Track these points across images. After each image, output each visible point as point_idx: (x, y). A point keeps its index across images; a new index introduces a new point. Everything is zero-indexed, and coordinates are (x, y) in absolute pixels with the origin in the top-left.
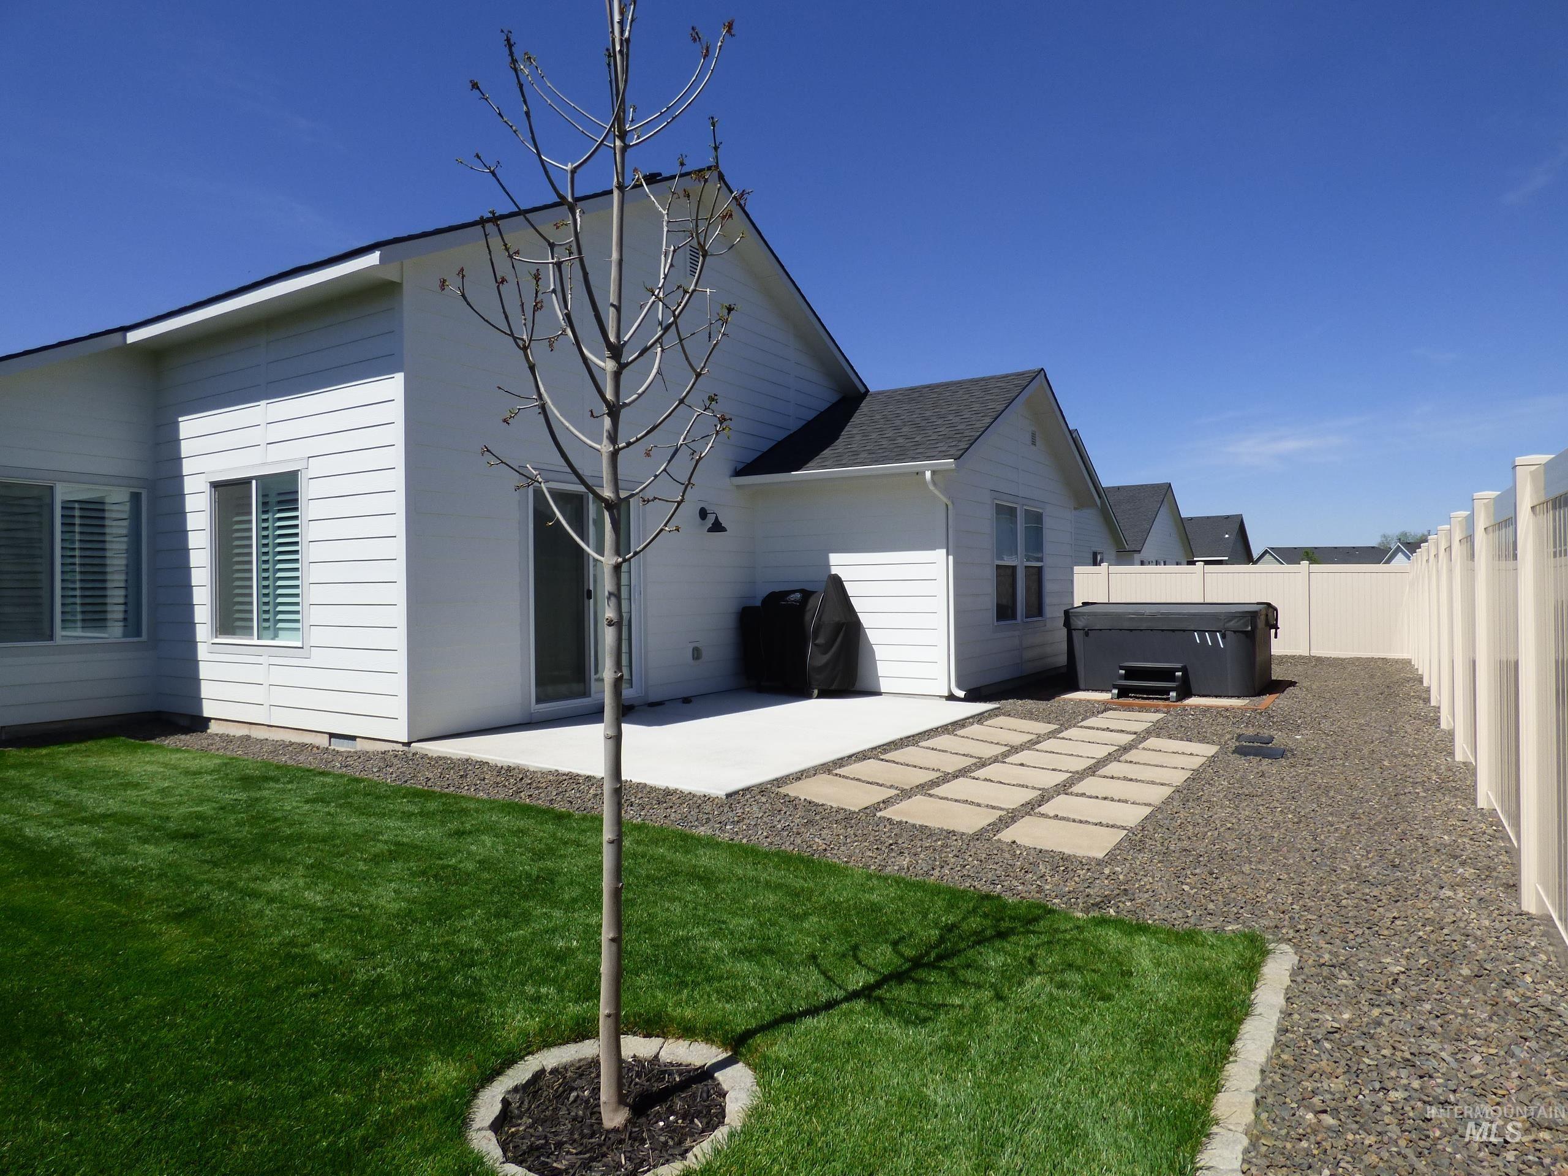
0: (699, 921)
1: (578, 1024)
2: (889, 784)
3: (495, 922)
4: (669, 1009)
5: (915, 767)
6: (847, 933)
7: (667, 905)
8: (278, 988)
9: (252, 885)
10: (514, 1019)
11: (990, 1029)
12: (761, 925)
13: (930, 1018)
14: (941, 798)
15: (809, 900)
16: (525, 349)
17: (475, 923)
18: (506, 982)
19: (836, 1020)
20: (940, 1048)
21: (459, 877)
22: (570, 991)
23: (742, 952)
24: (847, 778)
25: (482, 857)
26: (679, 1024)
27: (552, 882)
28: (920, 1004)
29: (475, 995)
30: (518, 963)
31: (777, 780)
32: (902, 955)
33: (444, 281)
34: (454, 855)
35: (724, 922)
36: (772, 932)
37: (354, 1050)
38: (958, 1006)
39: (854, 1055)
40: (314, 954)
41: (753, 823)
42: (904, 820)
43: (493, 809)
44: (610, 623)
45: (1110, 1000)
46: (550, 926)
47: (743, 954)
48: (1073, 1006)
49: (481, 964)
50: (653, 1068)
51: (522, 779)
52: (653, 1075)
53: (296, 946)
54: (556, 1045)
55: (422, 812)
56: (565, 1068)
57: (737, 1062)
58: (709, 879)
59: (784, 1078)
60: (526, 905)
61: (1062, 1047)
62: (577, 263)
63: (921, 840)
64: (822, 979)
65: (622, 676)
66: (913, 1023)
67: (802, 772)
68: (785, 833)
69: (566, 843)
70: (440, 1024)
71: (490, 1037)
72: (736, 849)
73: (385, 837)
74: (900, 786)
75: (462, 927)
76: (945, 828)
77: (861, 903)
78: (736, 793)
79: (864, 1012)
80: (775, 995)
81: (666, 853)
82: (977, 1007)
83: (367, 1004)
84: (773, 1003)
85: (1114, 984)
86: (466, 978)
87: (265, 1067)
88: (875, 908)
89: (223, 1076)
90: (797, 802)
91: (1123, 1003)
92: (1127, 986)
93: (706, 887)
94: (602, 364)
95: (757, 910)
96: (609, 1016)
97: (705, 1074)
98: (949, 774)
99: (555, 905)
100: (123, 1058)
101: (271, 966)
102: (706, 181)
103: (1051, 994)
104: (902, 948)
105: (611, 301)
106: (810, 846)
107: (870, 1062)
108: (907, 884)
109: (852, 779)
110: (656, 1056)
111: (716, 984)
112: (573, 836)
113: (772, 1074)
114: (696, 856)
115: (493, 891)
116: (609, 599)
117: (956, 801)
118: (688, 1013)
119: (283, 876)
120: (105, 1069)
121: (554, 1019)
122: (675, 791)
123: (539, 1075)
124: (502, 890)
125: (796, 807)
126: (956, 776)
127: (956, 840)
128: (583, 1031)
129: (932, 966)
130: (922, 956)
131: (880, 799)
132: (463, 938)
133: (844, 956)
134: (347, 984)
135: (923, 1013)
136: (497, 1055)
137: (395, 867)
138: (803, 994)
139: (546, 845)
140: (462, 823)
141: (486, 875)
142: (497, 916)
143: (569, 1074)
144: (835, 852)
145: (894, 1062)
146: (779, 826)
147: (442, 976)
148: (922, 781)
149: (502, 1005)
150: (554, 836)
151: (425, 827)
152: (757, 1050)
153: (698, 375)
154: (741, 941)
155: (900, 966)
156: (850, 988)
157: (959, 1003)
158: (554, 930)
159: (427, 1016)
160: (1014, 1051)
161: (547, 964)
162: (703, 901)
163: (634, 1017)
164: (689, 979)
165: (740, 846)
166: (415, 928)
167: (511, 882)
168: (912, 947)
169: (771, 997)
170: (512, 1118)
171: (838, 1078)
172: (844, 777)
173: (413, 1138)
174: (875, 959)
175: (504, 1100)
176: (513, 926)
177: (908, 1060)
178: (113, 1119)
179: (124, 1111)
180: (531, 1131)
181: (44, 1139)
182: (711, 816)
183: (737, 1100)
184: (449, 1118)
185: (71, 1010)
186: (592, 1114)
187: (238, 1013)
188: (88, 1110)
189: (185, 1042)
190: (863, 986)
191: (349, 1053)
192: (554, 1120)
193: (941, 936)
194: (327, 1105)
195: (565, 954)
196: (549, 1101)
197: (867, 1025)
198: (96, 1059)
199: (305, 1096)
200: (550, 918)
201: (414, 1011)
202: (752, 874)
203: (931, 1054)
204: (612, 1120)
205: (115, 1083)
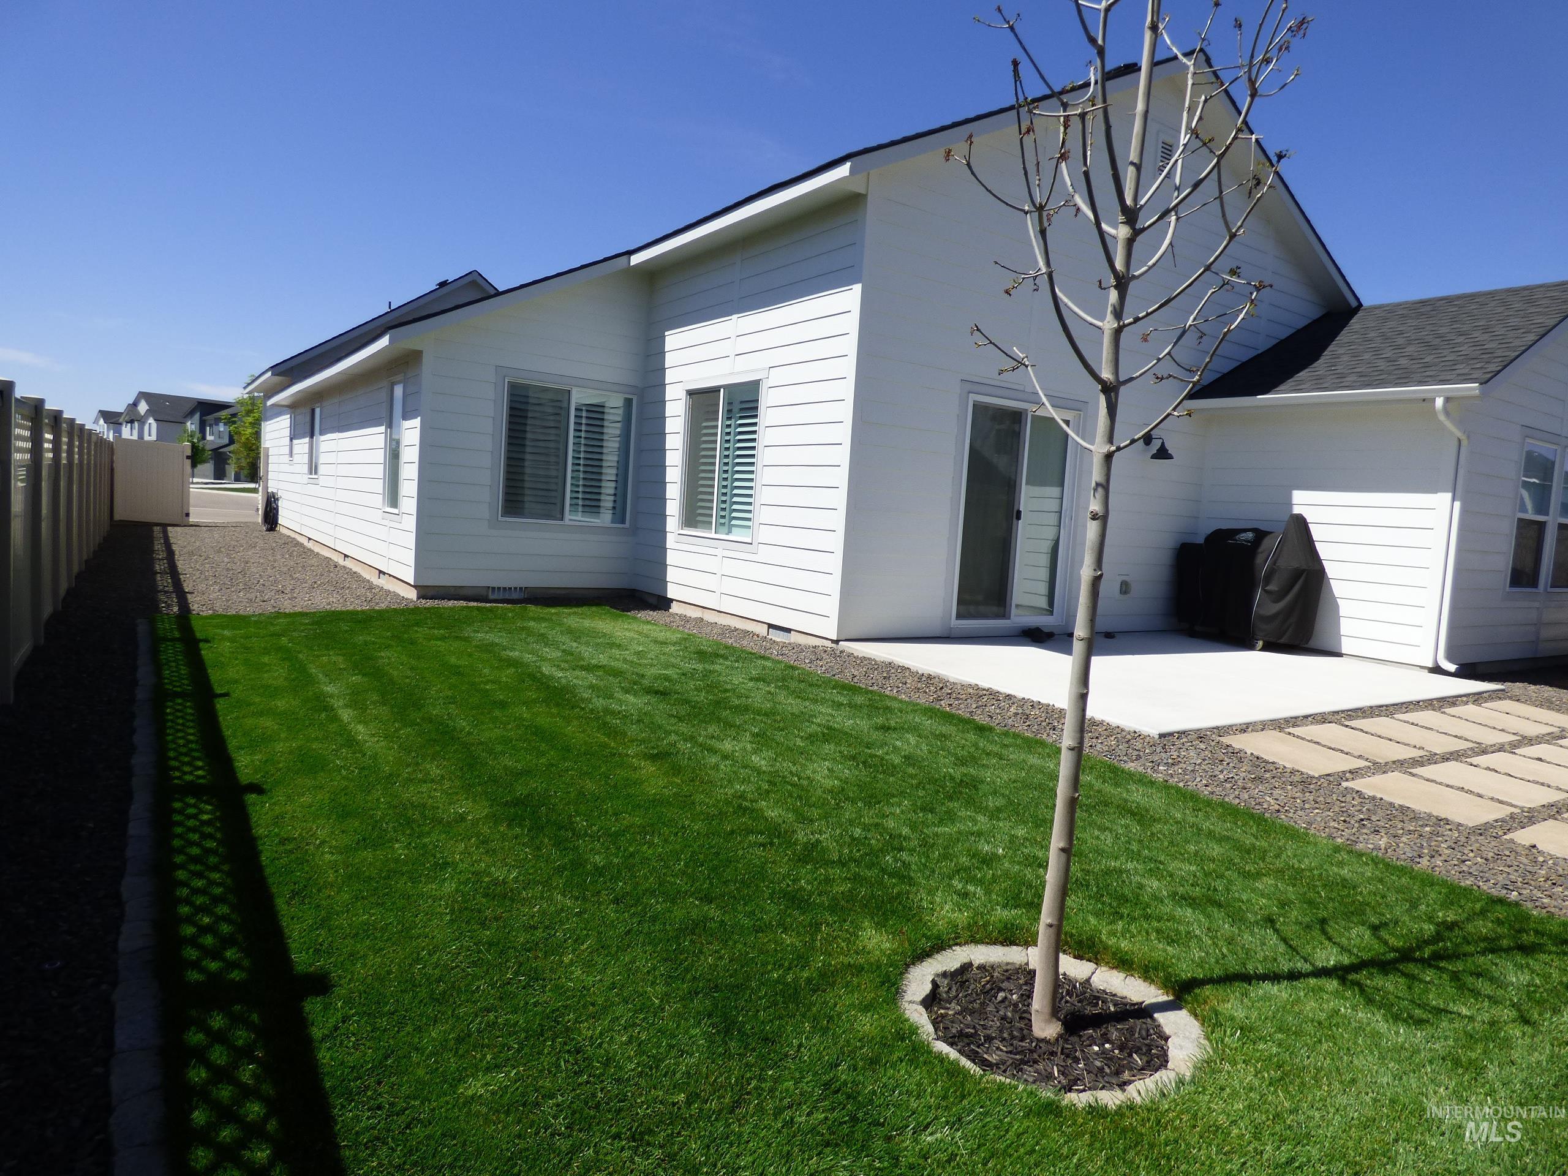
0: (1133, 856)
1: (1005, 927)
2: (1357, 754)
3: (921, 815)
4: (1104, 938)
5: (1390, 740)
6: (1311, 903)
7: (1096, 833)
8: (732, 832)
9: (709, 742)
10: (942, 909)
11: (1515, 1055)
12: (1206, 875)
13: (1428, 1021)
14: (1428, 780)
15: (1263, 859)
16: (1040, 208)
17: (902, 812)
18: (933, 872)
19: (1302, 994)
20: (1443, 1059)
21: (891, 770)
22: (998, 895)
23: (1183, 897)
24: (1303, 739)
25: (907, 753)
26: (1114, 954)
27: (977, 789)
28: (1412, 1001)
29: (905, 877)
30: (945, 857)
31: (1217, 728)
32: (1386, 943)
33: (950, 151)
34: (881, 746)
35: (1161, 862)
36: (1220, 885)
37: (795, 900)
38: (1466, 1016)
39: (1327, 1038)
40: (761, 810)
41: (1190, 768)
42: (1379, 796)
43: (916, 711)
44: (1094, 517)
46: (975, 829)
47: (1185, 899)
49: (909, 850)
50: (1085, 991)
51: (942, 688)
52: (1085, 997)
53: (745, 799)
54: (983, 943)
55: (850, 703)
56: (992, 967)
57: (1180, 1009)
58: (1142, 816)
59: (1239, 1039)
60: (951, 805)
63: (1403, 821)
64: (1282, 948)
65: (1101, 576)
66: (1405, 1021)
67: (1248, 725)
68: (1228, 786)
69: (988, 754)
70: (873, 896)
71: (920, 920)
72: (1173, 791)
73: (819, 720)
74: (1370, 758)
75: (890, 813)
76: (1435, 814)
77: (1329, 876)
78: (1171, 734)
79: (1336, 994)
80: (1225, 950)
81: (1094, 782)
82: (1494, 1025)
83: (807, 864)
84: (1223, 958)
86: (896, 860)
87: (724, 896)
88: (1345, 883)
89: (691, 896)
90: (1242, 755)
93: (1139, 822)
94: (1115, 230)
95: (1198, 858)
96: (1050, 926)
97: (1144, 1012)
98: (1436, 754)
99: (981, 809)
100: (616, 861)
101: (727, 813)
104: (1383, 934)
106: (1259, 804)
107: (1349, 1049)
108: (1387, 865)
109: (1309, 741)
110: (1088, 980)
111: (1155, 924)
112: (996, 749)
113: (1225, 1032)
114: (1128, 791)
115: (918, 786)
116: (1095, 490)
117: (1448, 786)
118: (1124, 945)
119: (734, 739)
120: (603, 867)
121: (982, 917)
122: (1102, 723)
123: (966, 967)
124: (928, 786)
125: (1240, 760)
126: (1446, 758)
127: (1450, 830)
128: (1009, 936)
129: (1427, 963)
130: (1411, 950)
131: (1346, 768)
132: (891, 824)
133: (1308, 927)
134: (790, 842)
135: (1418, 1012)
136: (928, 938)
137: (829, 748)
138: (1260, 956)
139: (969, 753)
140: (887, 720)
141: (911, 770)
142: (923, 809)
143: (996, 974)
144: (1291, 815)
145: (1382, 1058)
146: (1221, 776)
147: (872, 852)
148: (1401, 757)
149: (931, 892)
150: (976, 745)
151: (854, 717)
152: (1205, 1002)
153: (1233, 236)
154: (1183, 886)
155: (1384, 954)
156: (1318, 964)
157: (1468, 1014)
158: (979, 834)
159: (861, 886)
161: (973, 864)
162: (1137, 837)
163: (1068, 936)
164: (1125, 911)
165: (1178, 790)
166: (847, 805)
167: (936, 781)
168: (1397, 937)
169: (1220, 951)
170: (940, 1000)
171: (1308, 1057)
172: (1298, 737)
173: (852, 992)
174: (1349, 939)
175: (933, 982)
176: (939, 822)
177: (1399, 1062)
178: (610, 908)
179: (618, 904)
180: (960, 1017)
181: (562, 910)
182: (1141, 753)
183: (1181, 1047)
184: (883, 983)
185: (578, 814)
186: (1021, 1018)
187: (702, 846)
188: (592, 896)
189: (661, 860)
190: (1335, 966)
191: (793, 903)
192: (981, 1013)
193: (1438, 933)
194: (776, 942)
195: (991, 859)
196: (977, 995)
197: (1343, 1010)
198: (597, 857)
199: (759, 930)
200: (975, 821)
201: (849, 879)
202: (1192, 820)
203: (1431, 1062)
204: (1043, 1030)
205: (611, 880)
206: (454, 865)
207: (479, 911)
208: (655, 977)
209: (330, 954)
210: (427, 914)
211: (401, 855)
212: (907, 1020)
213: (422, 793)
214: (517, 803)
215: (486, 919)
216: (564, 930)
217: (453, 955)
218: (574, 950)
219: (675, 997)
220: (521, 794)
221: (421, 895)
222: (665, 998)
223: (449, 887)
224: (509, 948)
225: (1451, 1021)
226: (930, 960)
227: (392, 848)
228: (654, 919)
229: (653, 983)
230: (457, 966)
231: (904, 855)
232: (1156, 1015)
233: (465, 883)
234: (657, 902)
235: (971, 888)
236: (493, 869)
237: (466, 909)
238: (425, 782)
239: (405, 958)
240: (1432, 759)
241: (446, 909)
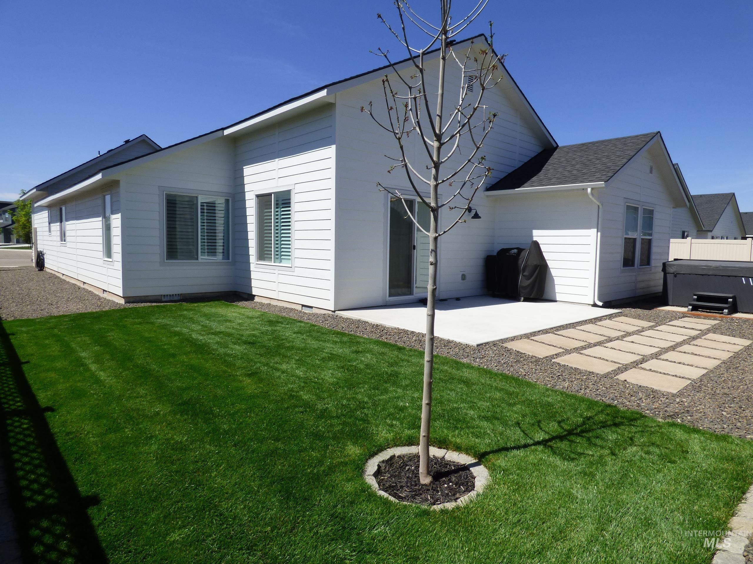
0: (464, 401)
1: (409, 438)
2: (559, 346)
3: (373, 391)
4: (450, 438)
5: (573, 339)
6: (535, 414)
7: (449, 392)
8: (288, 408)
9: (275, 365)
10: (382, 433)
11: (607, 468)
12: (493, 407)
13: (576, 459)
14: (587, 355)
15: (517, 397)
16: (399, 139)
17: (365, 391)
18: (378, 417)
19: (529, 453)
20: (581, 473)
21: (359, 371)
22: (406, 424)
23: (483, 417)
24: (537, 341)
25: (367, 363)
26: (454, 445)
27: (397, 377)
28: (571, 452)
29: (365, 420)
30: (384, 409)
31: (502, 340)
32: (563, 428)
33: (363, 107)
34: (355, 361)
35: (475, 403)
36: (498, 410)
37: (317, 436)
38: (591, 455)
39: (537, 470)
40: (301, 396)
41: (490, 359)
42: (567, 364)
43: (371, 342)
44: (432, 264)
45: (675, 463)
46: (396, 395)
47: (484, 418)
48: (653, 463)
49: (368, 408)
50: (442, 462)
51: (383, 330)
52: (442, 465)
53: (293, 391)
54: (400, 446)
55: (341, 341)
56: (404, 456)
57: (480, 465)
58: (468, 383)
59: (503, 475)
60: (386, 385)
61: (646, 482)
62: (423, 97)
63: (575, 375)
64: (522, 434)
65: (436, 288)
66: (567, 460)
67: (515, 337)
68: (505, 365)
69: (403, 360)
70: (352, 430)
71: (372, 439)
72: (481, 370)
73: (326, 351)
74: (565, 348)
75: (359, 392)
76: (588, 370)
77: (543, 401)
78: (482, 344)
79: (543, 452)
80: (499, 438)
81: (448, 369)
82: (601, 457)
83: (322, 418)
84: (498, 442)
85: (677, 456)
86: (362, 413)
87: (285, 438)
88: (550, 405)
89: (270, 439)
90: (512, 351)
91: (682, 466)
92: (685, 458)
93: (466, 385)
94: (432, 143)
95: (491, 399)
96: (424, 436)
97: (466, 468)
98: (591, 343)
99: (399, 386)
100: (234, 426)
101: (285, 399)
102: (486, 54)
103: (642, 456)
104: (563, 424)
105: (437, 113)
107: (545, 474)
108: (567, 395)
109: (540, 342)
110: (444, 457)
111: (471, 430)
112: (406, 358)
113: (497, 472)
114: (462, 372)
115: (371, 378)
116: (431, 253)
117: (595, 357)
118: (458, 440)
119: (287, 363)
120: (228, 430)
121: (399, 435)
122: (452, 341)
123: (393, 457)
124: (376, 378)
125: (511, 354)
126: (595, 345)
127: (594, 377)
128: (412, 442)
129: (578, 435)
130: (573, 430)
131: (554, 353)
132: (360, 397)
133: (533, 425)
134: (314, 410)
135: (573, 456)
136: (376, 447)
137: (331, 364)
138: (513, 439)
139: (394, 360)
140: (358, 348)
141: (368, 371)
142: (374, 389)
143: (405, 459)
144: (530, 376)
145: (557, 476)
146: (502, 362)
147: (352, 411)
148: (577, 346)
149: (377, 426)
150: (397, 357)
151: (342, 348)
152: (490, 461)
153: (478, 148)
154: (484, 412)
155: (562, 433)
156: (536, 440)
157: (592, 454)
158: (398, 398)
159: (346, 426)
160: (619, 480)
161: (395, 412)
162: (465, 393)
163: (434, 439)
164: (459, 426)
165: (483, 369)
166: (340, 390)
167: (380, 375)
168: (568, 425)
169: (497, 439)
170: (382, 473)
171: (529, 479)
172: (536, 341)
173: (343, 474)
174: (549, 428)
175: (378, 465)
176: (381, 394)
177: (564, 476)
178: (232, 449)
179: (236, 446)
180: (390, 479)
181: (210, 452)
182: (469, 354)
183: (480, 481)
184: (356, 469)
185: (214, 406)
186: (415, 477)
187: (274, 416)
188: (223, 444)
189: (255, 424)
190: (542, 440)
191: (316, 437)
192: (399, 476)
193: (584, 422)
194: (309, 456)
195: (403, 408)
196: (397, 469)
197: (544, 458)
198: (225, 426)
199: (300, 451)
200: (396, 392)
201: (341, 424)
202: (488, 382)
203: (576, 475)
204: (424, 480)
205: (232, 436)
206: (156, 436)
207: (170, 457)
208: (255, 478)
209: (98, 486)
210: (144, 461)
211: (129, 434)
212: (366, 483)
213: (137, 403)
214: (185, 403)
215: (173, 460)
216: (211, 461)
217: (159, 478)
218: (217, 470)
219: (264, 486)
220: (186, 399)
221: (141, 453)
222: (260, 486)
223: (154, 448)
224: (186, 472)
225: (585, 457)
226: (377, 456)
227: (124, 431)
228: (253, 452)
229: (254, 481)
230: (161, 484)
231: (366, 411)
232: (471, 469)
233: (162, 445)
234: (254, 444)
235: (394, 422)
236: (175, 436)
237: (163, 457)
238: (138, 398)
239: (136, 483)
240: (590, 346)
241: (154, 458)
